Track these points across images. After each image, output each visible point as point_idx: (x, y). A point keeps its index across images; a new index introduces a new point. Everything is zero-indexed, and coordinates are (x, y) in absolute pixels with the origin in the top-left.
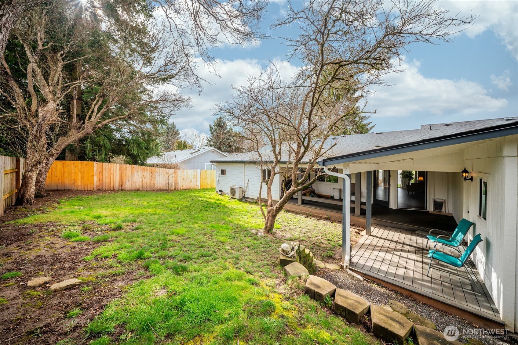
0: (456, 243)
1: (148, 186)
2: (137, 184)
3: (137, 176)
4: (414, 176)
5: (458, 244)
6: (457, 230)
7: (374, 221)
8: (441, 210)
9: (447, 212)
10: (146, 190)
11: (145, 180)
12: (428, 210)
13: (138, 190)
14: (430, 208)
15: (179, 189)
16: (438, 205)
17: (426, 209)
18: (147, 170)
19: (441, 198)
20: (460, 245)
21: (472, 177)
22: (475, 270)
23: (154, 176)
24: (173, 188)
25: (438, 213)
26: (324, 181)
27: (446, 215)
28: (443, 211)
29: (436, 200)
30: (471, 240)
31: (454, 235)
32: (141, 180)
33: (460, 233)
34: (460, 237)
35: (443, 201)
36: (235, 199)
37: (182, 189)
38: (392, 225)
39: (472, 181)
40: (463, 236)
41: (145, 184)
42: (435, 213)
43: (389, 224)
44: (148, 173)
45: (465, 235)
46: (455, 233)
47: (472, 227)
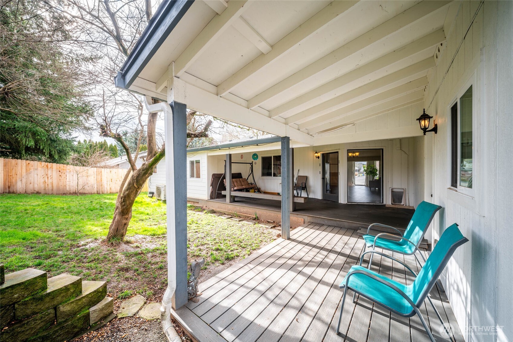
0: (410, 248)
1: (55, 188)
2: (36, 186)
3: (36, 176)
4: (378, 173)
5: (413, 249)
6: (412, 222)
7: (309, 218)
8: (401, 202)
9: (407, 205)
10: (50, 193)
11: (50, 181)
12: (384, 203)
13: (38, 193)
14: (388, 201)
15: (106, 192)
16: (397, 197)
17: (383, 203)
18: (52, 167)
19: (400, 187)
20: (416, 249)
21: (436, 125)
22: (445, 304)
23: (63, 176)
24: (95, 190)
25: (397, 207)
26: (271, 175)
27: (406, 208)
28: (402, 203)
29: (394, 190)
30: (436, 240)
31: (408, 232)
32: (42, 180)
33: (417, 228)
34: (416, 235)
35: (403, 190)
36: (161, 200)
37: (109, 192)
38: (330, 223)
39: (436, 133)
40: (421, 233)
41: (50, 186)
42: (393, 206)
43: (326, 222)
44: (54, 173)
45: (424, 231)
46: (409, 228)
47: (437, 215)
